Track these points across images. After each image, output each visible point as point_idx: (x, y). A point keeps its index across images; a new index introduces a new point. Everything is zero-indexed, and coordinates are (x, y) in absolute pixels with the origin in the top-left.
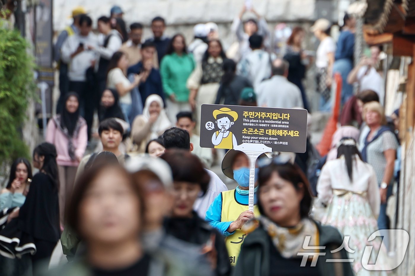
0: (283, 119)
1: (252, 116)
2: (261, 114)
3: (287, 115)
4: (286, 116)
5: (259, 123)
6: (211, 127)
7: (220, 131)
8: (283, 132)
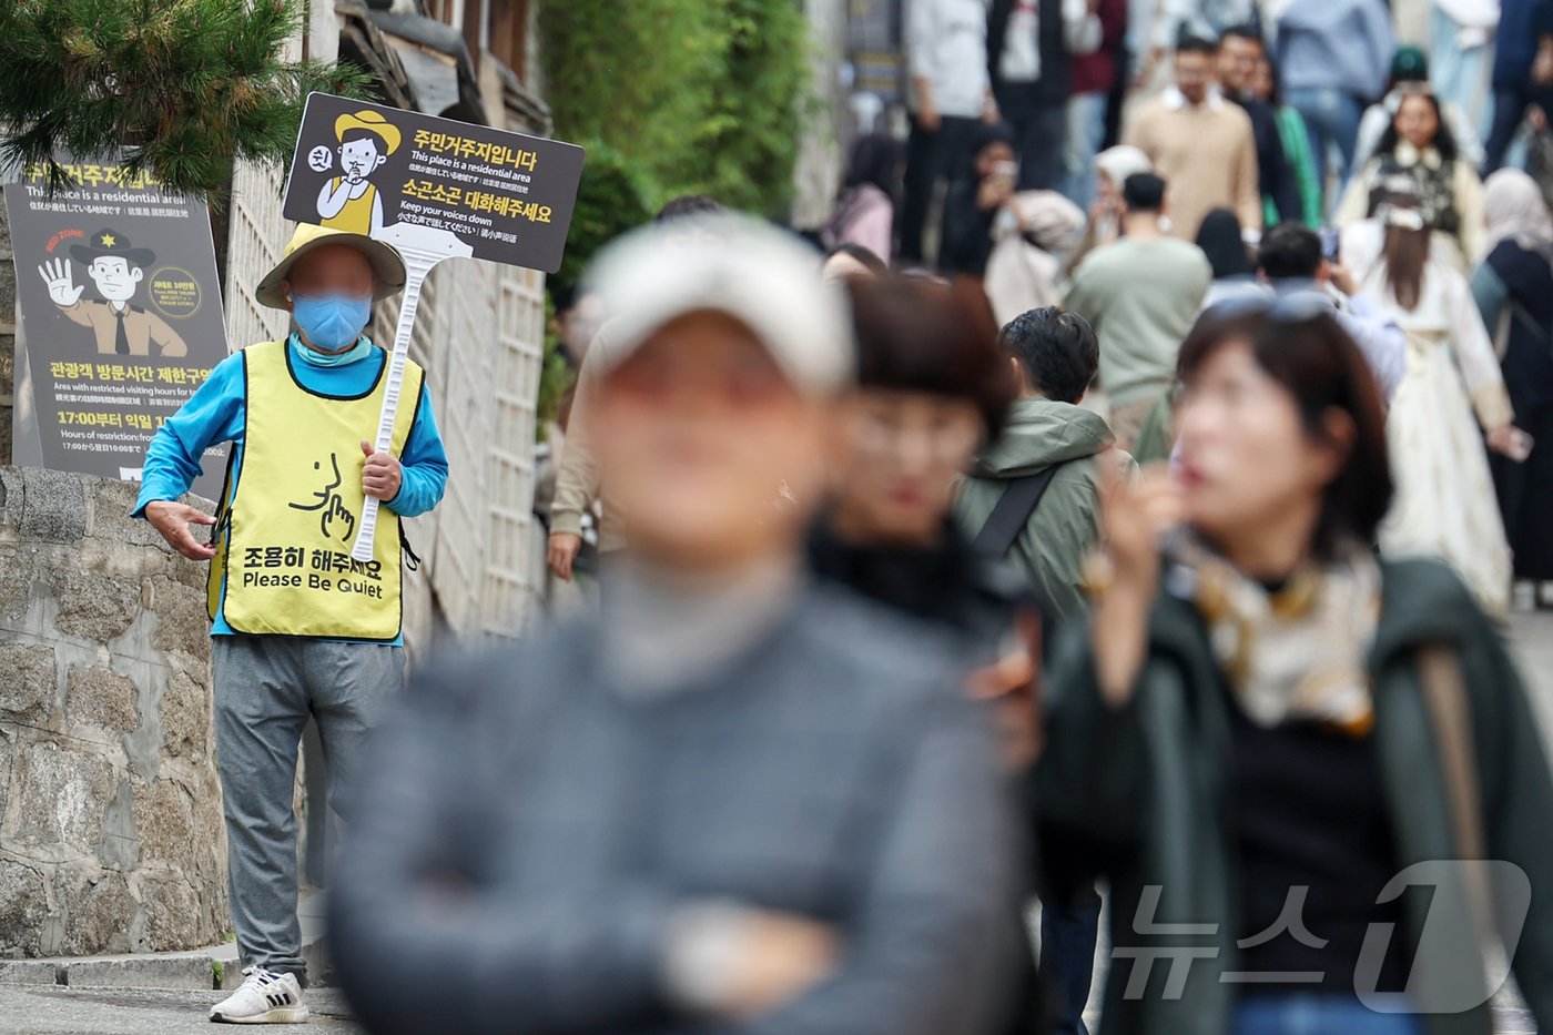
0: (517, 166)
1: (437, 146)
2: (462, 143)
3: (529, 155)
4: (528, 159)
5: (451, 169)
6: (323, 164)
7: (343, 178)
8: (510, 203)
